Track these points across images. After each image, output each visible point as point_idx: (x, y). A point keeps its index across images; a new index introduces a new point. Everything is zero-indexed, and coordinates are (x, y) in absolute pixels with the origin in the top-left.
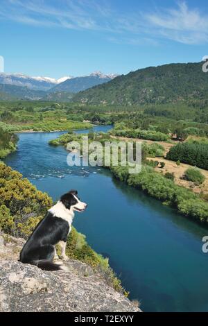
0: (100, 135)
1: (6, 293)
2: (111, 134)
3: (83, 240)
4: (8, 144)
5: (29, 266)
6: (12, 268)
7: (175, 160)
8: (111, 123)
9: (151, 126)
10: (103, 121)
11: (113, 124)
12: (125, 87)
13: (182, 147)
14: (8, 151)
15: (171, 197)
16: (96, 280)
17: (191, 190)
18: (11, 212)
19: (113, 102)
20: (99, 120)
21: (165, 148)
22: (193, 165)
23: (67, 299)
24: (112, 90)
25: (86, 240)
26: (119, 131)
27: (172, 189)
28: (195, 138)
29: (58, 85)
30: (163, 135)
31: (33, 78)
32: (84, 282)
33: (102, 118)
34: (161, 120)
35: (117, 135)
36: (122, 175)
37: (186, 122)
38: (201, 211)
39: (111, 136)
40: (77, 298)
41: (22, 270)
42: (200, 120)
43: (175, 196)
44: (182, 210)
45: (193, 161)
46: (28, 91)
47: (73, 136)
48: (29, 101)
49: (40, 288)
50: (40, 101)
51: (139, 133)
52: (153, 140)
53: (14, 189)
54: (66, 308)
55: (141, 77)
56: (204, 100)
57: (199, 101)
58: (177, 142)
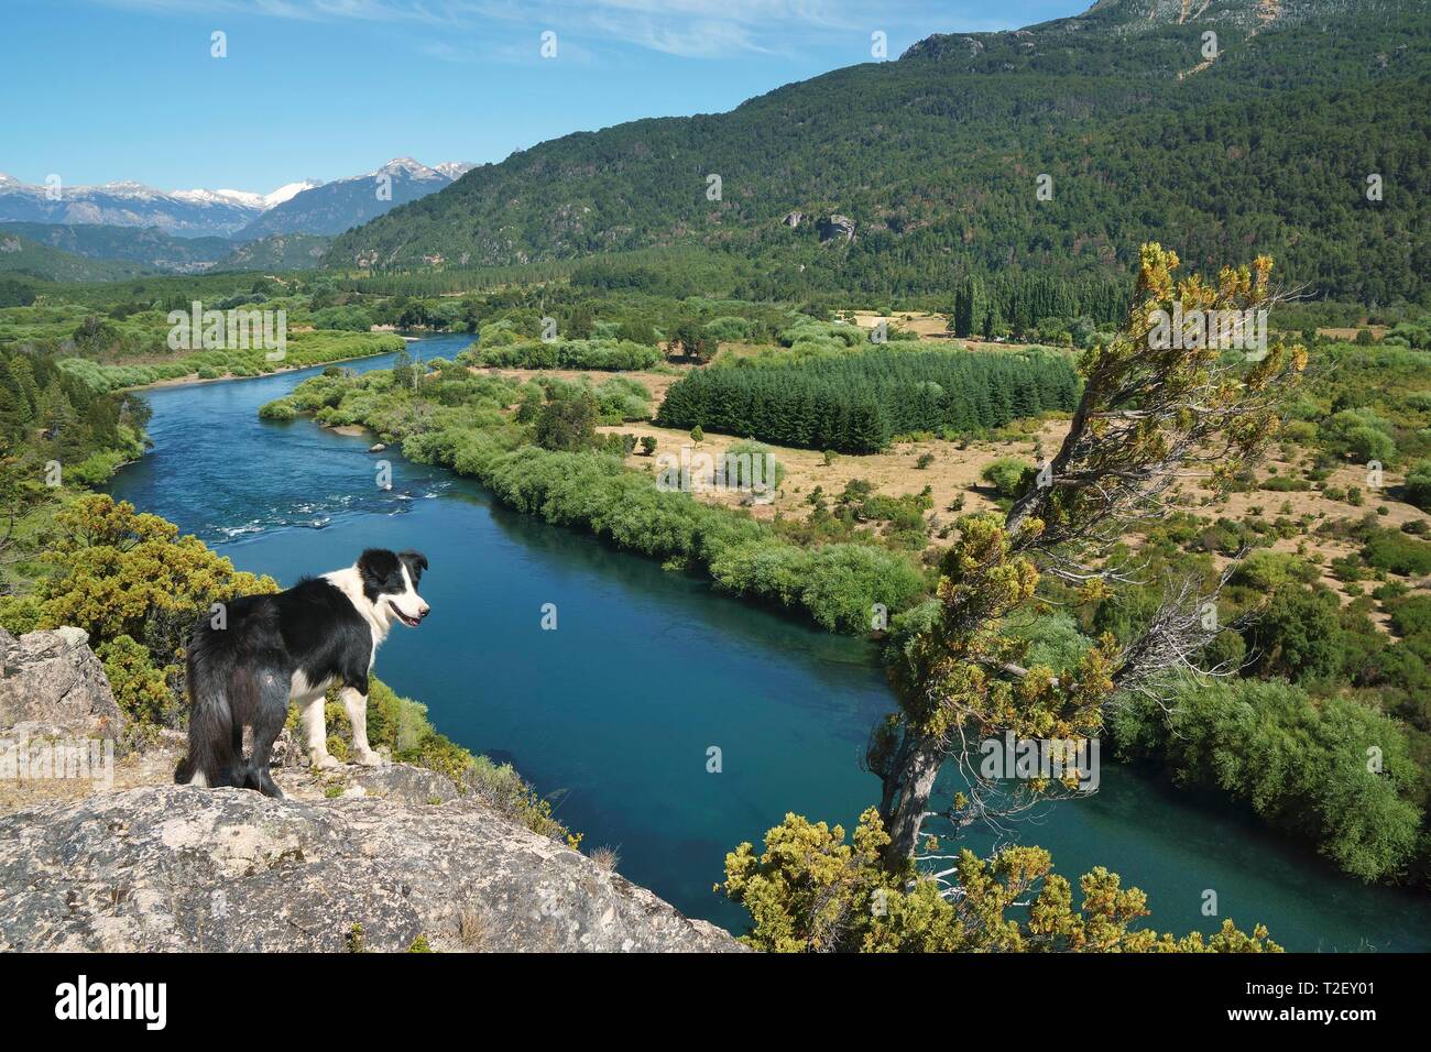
0: (434, 368)
1: (156, 885)
2: (469, 363)
3: (421, 721)
4: (113, 432)
5: (229, 791)
6: (170, 806)
7: (686, 426)
8: (465, 326)
9: (599, 324)
10: (440, 323)
11: (472, 330)
12: (500, 202)
13: (704, 381)
14: (117, 457)
15: (687, 545)
16: (466, 809)
17: (746, 515)
18: (153, 655)
19: (465, 259)
20: (426, 320)
21: (651, 390)
22: (744, 436)
23: (375, 872)
24: (457, 216)
25: (430, 717)
26: (494, 351)
27: (687, 520)
28: (740, 352)
29: (271, 214)
30: (642, 349)
31: (177, 194)
32: (427, 818)
33: (433, 313)
34: (630, 304)
35: (491, 364)
36: (523, 492)
37: (708, 301)
38: (782, 576)
39: (473, 370)
40: (407, 867)
41: (205, 806)
42: (752, 293)
43: (697, 539)
44: (724, 579)
45: (741, 423)
46: (160, 242)
47: (338, 382)
48: (169, 277)
49: (276, 853)
50: (211, 274)
51: (562, 351)
52: (611, 368)
53: (153, 577)
54: (374, 897)
55: (552, 169)
56: (757, 228)
57: (741, 233)
58: (687, 368)
